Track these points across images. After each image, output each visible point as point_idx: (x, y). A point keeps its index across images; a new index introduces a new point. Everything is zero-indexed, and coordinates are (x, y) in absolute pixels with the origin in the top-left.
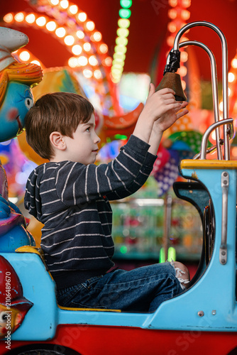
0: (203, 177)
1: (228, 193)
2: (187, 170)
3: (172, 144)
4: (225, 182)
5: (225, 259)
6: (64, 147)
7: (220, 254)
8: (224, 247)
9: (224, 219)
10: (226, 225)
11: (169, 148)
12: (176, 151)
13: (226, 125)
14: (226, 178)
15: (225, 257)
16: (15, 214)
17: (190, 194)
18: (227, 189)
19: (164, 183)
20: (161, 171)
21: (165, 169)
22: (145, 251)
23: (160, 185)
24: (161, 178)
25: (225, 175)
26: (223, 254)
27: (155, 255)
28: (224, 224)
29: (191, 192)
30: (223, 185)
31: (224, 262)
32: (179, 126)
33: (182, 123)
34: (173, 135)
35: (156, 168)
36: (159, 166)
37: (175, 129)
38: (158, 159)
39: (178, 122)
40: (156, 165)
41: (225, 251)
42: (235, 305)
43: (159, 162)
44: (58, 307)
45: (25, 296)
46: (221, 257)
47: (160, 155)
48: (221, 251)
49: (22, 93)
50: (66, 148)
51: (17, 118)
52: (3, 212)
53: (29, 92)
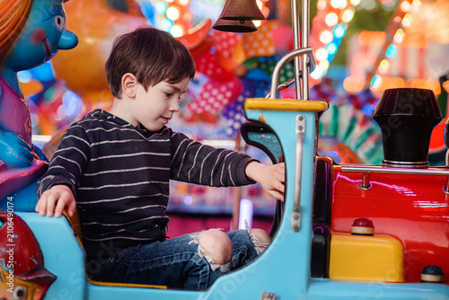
1: (303, 141)
3: (247, 72)
4: (300, 128)
5: (299, 225)
6: (133, 95)
7: (292, 218)
8: (298, 209)
9: (297, 175)
10: (300, 182)
11: (243, 77)
12: (251, 81)
13: (305, 56)
14: (302, 123)
15: (298, 222)
16: (39, 162)
17: (261, 138)
18: (303, 138)
19: (235, 121)
20: (232, 105)
21: (238, 103)
22: (215, 203)
23: (230, 122)
24: (231, 114)
25: (301, 119)
26: (296, 218)
27: (227, 208)
28: (297, 181)
29: (263, 136)
30: (297, 131)
31: (297, 229)
32: (256, 50)
33: (261, 46)
34: (249, 60)
35: (225, 102)
36: (231, 99)
37: (252, 53)
38: (228, 89)
39: (256, 44)
40: (225, 97)
41: (299, 215)
42: (309, 283)
43: (229, 94)
44: (87, 281)
45: (46, 266)
46: (293, 222)
47: (231, 85)
48: (293, 215)
49: (51, 9)
50: (134, 98)
51: (44, 40)
52: (23, 159)
53: (60, 8)
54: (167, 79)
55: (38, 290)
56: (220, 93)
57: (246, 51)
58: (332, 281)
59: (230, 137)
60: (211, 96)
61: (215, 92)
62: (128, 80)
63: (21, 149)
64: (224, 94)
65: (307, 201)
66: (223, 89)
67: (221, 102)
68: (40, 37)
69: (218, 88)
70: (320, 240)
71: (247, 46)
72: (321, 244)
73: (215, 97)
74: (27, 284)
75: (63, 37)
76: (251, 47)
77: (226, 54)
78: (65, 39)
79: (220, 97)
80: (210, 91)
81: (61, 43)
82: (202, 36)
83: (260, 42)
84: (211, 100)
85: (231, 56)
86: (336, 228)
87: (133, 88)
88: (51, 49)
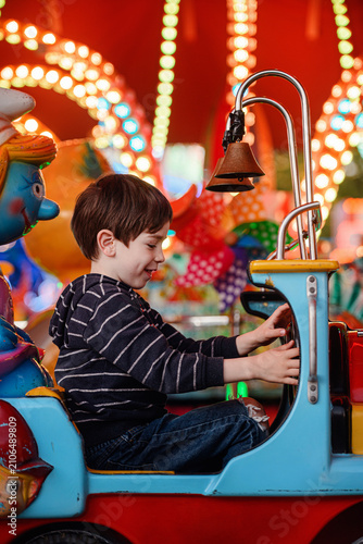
0: (281, 283)
1: (315, 304)
2: (259, 275)
3: (238, 240)
4: (312, 290)
5: (316, 396)
6: (113, 253)
7: (309, 389)
8: (314, 379)
9: (312, 341)
10: (316, 349)
11: (234, 246)
12: (243, 249)
13: (310, 212)
14: (314, 285)
15: (315, 393)
16: (24, 344)
17: (264, 307)
18: (315, 300)
19: (227, 294)
20: (223, 277)
21: (229, 274)
23: (222, 296)
24: (223, 286)
25: (312, 280)
26: (313, 389)
28: (312, 347)
29: (265, 304)
30: (309, 293)
31: (314, 401)
32: (246, 215)
33: (251, 210)
34: (239, 227)
35: (216, 274)
36: (221, 271)
37: (241, 219)
38: (218, 260)
39: (245, 209)
40: (215, 269)
41: (316, 385)
42: (331, 459)
43: (219, 265)
44: (86, 470)
45: (41, 455)
46: (310, 394)
47: (221, 255)
48: (309, 385)
49: (29, 177)
50: (114, 256)
51: (23, 211)
52: (7, 341)
53: (38, 175)
54: (147, 230)
55: (33, 483)
56: (209, 264)
57: (235, 218)
58: (355, 456)
59: (222, 313)
60: (200, 268)
61: (203, 264)
62: (104, 237)
63: (4, 330)
64: (213, 265)
65: (323, 371)
66: (213, 260)
67: (210, 274)
68: (18, 207)
69: (207, 259)
70: (340, 411)
71: (235, 212)
72: (341, 416)
73: (204, 269)
74: (22, 476)
75: (43, 207)
76: (240, 212)
77: (213, 221)
78: (45, 208)
79: (210, 269)
80: (198, 263)
81: (41, 213)
82: (187, 202)
83: (250, 206)
84: (200, 273)
85: (218, 222)
86: (356, 399)
87: (111, 246)
88: (30, 220)
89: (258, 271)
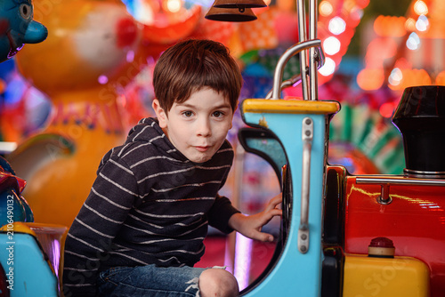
0: (272, 123)
1: (311, 148)
2: (251, 114)
4: (308, 133)
5: (306, 245)
7: (299, 238)
8: (305, 227)
9: (305, 188)
10: (308, 196)
13: (313, 49)
14: (309, 128)
15: (305, 243)
16: (3, 174)
18: (310, 144)
25: (308, 122)
26: (304, 238)
28: (304, 194)
29: (264, 142)
30: (304, 137)
31: (304, 250)
32: (254, 41)
33: (260, 36)
34: (247, 54)
37: (250, 45)
39: (254, 35)
41: (307, 234)
46: (300, 243)
48: (300, 234)
51: (8, 33)
57: (243, 44)
65: (316, 219)
70: (332, 263)
71: (244, 37)
72: (332, 267)
76: (249, 38)
78: (32, 31)
81: (28, 36)
82: (191, 25)
83: (259, 32)
86: (350, 249)
88: (15, 43)
89: (250, 110)
